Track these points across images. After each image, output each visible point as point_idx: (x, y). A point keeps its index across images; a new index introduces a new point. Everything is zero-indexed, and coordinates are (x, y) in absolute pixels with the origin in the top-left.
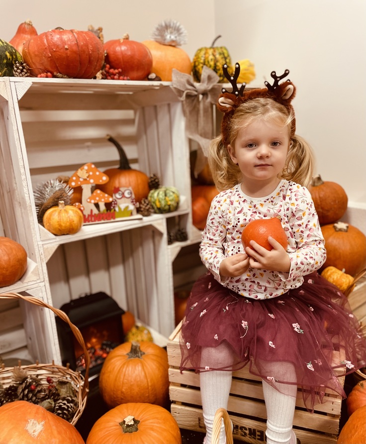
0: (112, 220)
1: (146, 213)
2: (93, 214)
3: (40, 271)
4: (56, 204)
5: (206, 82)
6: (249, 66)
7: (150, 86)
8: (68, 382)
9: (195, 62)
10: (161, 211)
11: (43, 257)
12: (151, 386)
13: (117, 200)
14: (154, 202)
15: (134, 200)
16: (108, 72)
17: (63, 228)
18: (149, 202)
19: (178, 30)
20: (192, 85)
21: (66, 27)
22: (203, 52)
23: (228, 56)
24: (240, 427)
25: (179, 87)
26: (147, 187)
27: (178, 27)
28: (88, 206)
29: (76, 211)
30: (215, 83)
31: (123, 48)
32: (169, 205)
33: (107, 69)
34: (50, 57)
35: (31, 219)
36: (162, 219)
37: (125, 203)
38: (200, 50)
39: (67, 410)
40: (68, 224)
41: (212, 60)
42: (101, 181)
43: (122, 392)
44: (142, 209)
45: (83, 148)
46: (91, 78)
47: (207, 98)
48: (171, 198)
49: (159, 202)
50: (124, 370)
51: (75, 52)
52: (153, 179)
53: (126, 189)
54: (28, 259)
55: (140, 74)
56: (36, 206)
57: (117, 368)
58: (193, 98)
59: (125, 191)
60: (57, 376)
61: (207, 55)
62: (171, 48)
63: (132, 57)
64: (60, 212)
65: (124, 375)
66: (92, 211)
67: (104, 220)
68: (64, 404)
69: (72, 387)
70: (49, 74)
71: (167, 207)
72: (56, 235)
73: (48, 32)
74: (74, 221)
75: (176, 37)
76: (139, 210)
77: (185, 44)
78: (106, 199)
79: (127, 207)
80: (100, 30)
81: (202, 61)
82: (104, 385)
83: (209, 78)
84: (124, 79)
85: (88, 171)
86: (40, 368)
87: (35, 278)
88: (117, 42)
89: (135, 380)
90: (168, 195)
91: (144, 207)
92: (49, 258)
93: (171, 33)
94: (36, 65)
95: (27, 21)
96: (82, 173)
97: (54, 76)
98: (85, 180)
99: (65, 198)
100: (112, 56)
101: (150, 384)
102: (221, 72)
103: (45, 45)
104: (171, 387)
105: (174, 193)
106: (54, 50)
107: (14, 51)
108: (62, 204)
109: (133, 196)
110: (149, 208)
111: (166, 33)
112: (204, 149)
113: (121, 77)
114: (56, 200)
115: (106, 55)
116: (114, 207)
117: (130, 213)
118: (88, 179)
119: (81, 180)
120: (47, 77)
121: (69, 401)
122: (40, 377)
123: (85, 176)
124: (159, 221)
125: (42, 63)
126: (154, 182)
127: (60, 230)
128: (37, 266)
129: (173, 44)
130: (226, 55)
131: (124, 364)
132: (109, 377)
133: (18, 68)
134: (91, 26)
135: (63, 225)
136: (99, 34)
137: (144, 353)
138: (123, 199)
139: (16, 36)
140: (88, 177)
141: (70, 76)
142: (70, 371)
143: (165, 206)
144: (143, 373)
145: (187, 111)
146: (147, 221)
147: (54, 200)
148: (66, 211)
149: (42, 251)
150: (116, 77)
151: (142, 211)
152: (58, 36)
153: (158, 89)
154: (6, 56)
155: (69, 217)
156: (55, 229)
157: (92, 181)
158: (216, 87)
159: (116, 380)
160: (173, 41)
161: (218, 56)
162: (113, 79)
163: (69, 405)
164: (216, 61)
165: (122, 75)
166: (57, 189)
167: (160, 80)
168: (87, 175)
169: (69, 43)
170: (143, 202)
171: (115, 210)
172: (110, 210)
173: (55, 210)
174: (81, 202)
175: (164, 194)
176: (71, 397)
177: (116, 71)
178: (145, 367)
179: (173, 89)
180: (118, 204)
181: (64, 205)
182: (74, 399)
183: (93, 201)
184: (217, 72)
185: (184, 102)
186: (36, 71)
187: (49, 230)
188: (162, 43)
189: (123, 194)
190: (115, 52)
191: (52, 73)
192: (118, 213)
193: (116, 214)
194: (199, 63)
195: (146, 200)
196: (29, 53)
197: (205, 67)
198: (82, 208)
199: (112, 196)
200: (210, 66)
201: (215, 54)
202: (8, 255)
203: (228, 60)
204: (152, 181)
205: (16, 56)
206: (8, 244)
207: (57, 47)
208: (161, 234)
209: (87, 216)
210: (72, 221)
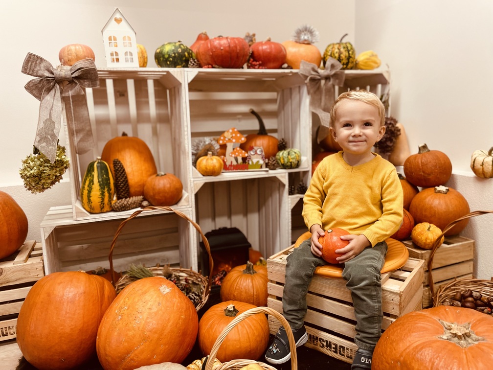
0: (246, 170)
1: (272, 167)
2: (233, 164)
3: (190, 199)
4: (206, 155)
5: (329, 69)
6: (370, 56)
7: (282, 73)
8: (198, 284)
9: (324, 55)
10: (284, 167)
11: (193, 189)
12: (256, 295)
13: (251, 156)
14: (279, 160)
15: (264, 157)
16: (251, 64)
17: (208, 170)
18: (276, 159)
19: (311, 32)
20: (317, 72)
21: (225, 36)
22: (330, 48)
23: (352, 49)
24: (320, 339)
25: (304, 73)
26: (276, 148)
27: (312, 30)
28: (230, 159)
29: (219, 160)
30: (338, 69)
31: (265, 47)
32: (291, 162)
33: (250, 62)
34: (211, 55)
35: (188, 162)
36: (285, 173)
37: (257, 158)
38: (329, 46)
39: (194, 300)
40: (212, 168)
41: (336, 52)
42: (240, 141)
43: (234, 296)
44: (269, 164)
45: (235, 119)
46: (239, 68)
47: (330, 81)
48: (293, 157)
49: (283, 159)
50: (238, 280)
51: (227, 52)
52: (281, 142)
53: (258, 148)
54: (184, 191)
55: (275, 65)
56: (193, 154)
57: (233, 279)
58: (317, 81)
59: (258, 149)
60: (192, 279)
61: (333, 49)
62: (304, 45)
63: (270, 53)
64: (207, 160)
65: (237, 283)
66: (232, 162)
67: (240, 169)
68: (193, 296)
69: (201, 289)
70: (210, 66)
71: (289, 164)
72: (204, 175)
73: (212, 39)
74: (215, 166)
75: (308, 37)
76: (267, 165)
77: (317, 42)
78: (243, 154)
79: (258, 162)
80: (254, 35)
81: (329, 54)
82: (223, 290)
83: (333, 66)
84: (262, 68)
85: (232, 134)
86: (182, 271)
87: (186, 204)
88: (261, 44)
89: (244, 288)
90: (290, 154)
91: (271, 162)
92: (197, 191)
93: (305, 34)
94: (203, 61)
95: (204, 32)
96: (228, 135)
97: (213, 67)
98: (229, 139)
99: (213, 151)
100: (256, 53)
101: (255, 293)
102: (345, 61)
103: (208, 47)
104: (269, 299)
105: (295, 153)
106: (214, 50)
107: (191, 52)
108: (210, 154)
109: (263, 154)
110: (275, 163)
111: (301, 35)
112: (322, 119)
113: (261, 67)
114: (206, 151)
115: (251, 52)
116: (248, 161)
117: (260, 166)
118: (231, 139)
119: (227, 139)
120: (208, 68)
121: (196, 295)
122: (181, 278)
123: (230, 137)
124: (282, 175)
125: (206, 60)
126: (281, 145)
127: (206, 172)
128: (188, 196)
129: (306, 42)
130: (349, 48)
131: (238, 277)
132: (227, 284)
133: (191, 62)
134: (249, 34)
135: (208, 168)
136: (252, 38)
137: (256, 272)
138: (256, 155)
139: (196, 43)
140: (232, 137)
141: (224, 67)
142: (201, 276)
143: (287, 163)
144: (251, 284)
145: (312, 91)
146: (272, 173)
147: (205, 151)
148: (212, 159)
149: (192, 185)
150: (256, 67)
151: (269, 166)
152: (217, 42)
153: (291, 76)
154: (185, 55)
155: (213, 163)
156: (203, 171)
157: (234, 141)
158: (338, 73)
159: (231, 286)
160: (305, 40)
161: (342, 50)
162: (255, 68)
163: (195, 297)
164: (340, 53)
165: (262, 66)
166: (207, 143)
167: (292, 68)
168: (231, 136)
169: (224, 46)
170: (271, 159)
171: (249, 163)
172: (245, 162)
173: (204, 159)
174: (225, 155)
175: (287, 154)
176: (198, 293)
177: (258, 63)
178: (253, 281)
179: (301, 75)
180: (252, 158)
181: (211, 155)
182: (200, 294)
183: (233, 155)
184: (340, 62)
185: (308, 84)
186: (203, 64)
187: (199, 172)
188: (299, 42)
189: (256, 151)
190: (258, 50)
191: (212, 65)
192: (251, 165)
193: (249, 166)
194: (327, 55)
195: (273, 157)
196: (199, 54)
197: (330, 58)
198: (225, 160)
199: (247, 153)
200: (335, 57)
201: (340, 48)
202: (170, 184)
203: (350, 52)
204: (279, 144)
205: (192, 55)
206: (172, 177)
207: (216, 48)
208: (284, 185)
209: (228, 166)
210: (214, 166)
